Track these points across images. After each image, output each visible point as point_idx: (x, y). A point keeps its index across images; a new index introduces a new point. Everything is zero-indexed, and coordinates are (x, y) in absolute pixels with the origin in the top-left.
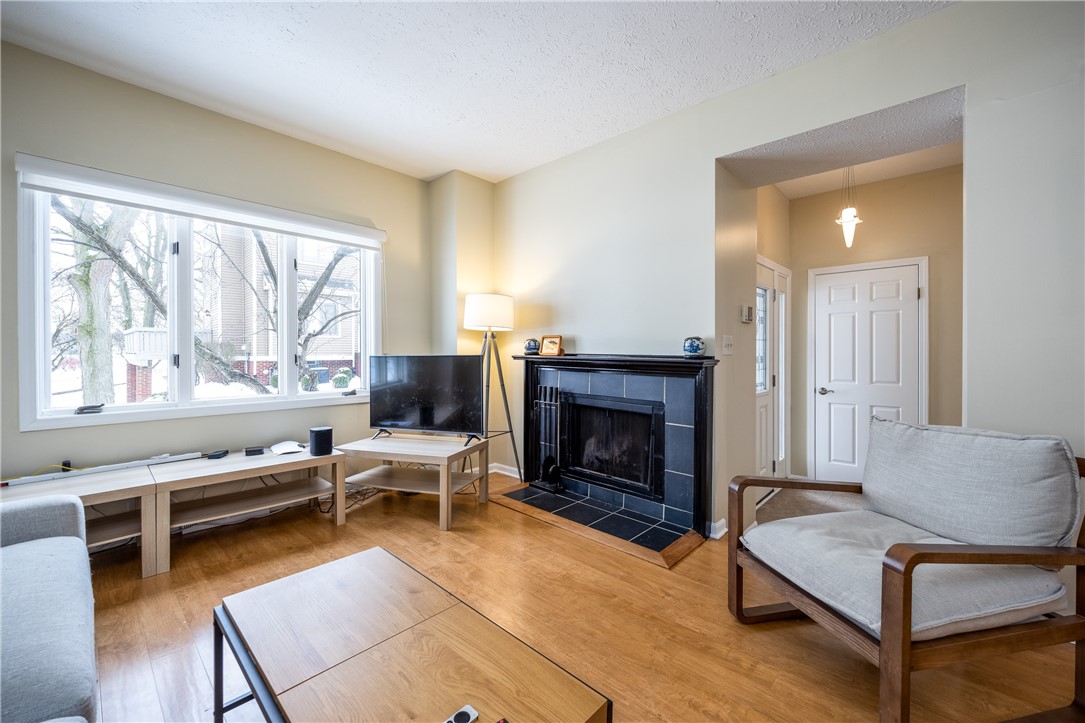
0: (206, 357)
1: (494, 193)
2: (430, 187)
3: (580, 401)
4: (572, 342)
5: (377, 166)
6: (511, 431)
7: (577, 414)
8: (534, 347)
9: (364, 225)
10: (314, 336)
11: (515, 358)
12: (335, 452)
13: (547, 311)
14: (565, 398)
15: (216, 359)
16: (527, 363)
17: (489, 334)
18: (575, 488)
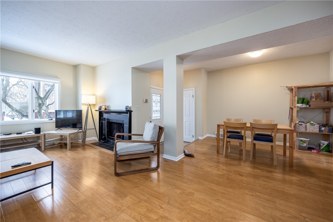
0: (14, 111)
1: (93, 69)
2: (76, 67)
3: (110, 121)
4: (108, 107)
5: (59, 62)
6: (95, 129)
7: (110, 124)
8: (100, 108)
9: (56, 77)
10: (50, 105)
11: (96, 111)
12: (41, 133)
13: (104, 99)
14: (108, 120)
15: (18, 111)
16: (99, 112)
17: (88, 105)
18: (109, 141)
